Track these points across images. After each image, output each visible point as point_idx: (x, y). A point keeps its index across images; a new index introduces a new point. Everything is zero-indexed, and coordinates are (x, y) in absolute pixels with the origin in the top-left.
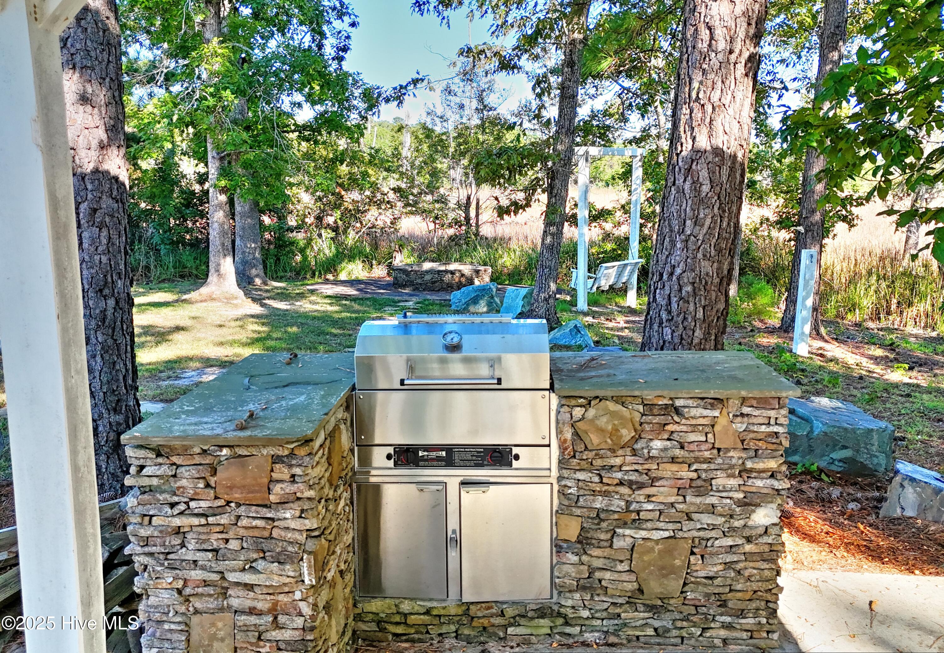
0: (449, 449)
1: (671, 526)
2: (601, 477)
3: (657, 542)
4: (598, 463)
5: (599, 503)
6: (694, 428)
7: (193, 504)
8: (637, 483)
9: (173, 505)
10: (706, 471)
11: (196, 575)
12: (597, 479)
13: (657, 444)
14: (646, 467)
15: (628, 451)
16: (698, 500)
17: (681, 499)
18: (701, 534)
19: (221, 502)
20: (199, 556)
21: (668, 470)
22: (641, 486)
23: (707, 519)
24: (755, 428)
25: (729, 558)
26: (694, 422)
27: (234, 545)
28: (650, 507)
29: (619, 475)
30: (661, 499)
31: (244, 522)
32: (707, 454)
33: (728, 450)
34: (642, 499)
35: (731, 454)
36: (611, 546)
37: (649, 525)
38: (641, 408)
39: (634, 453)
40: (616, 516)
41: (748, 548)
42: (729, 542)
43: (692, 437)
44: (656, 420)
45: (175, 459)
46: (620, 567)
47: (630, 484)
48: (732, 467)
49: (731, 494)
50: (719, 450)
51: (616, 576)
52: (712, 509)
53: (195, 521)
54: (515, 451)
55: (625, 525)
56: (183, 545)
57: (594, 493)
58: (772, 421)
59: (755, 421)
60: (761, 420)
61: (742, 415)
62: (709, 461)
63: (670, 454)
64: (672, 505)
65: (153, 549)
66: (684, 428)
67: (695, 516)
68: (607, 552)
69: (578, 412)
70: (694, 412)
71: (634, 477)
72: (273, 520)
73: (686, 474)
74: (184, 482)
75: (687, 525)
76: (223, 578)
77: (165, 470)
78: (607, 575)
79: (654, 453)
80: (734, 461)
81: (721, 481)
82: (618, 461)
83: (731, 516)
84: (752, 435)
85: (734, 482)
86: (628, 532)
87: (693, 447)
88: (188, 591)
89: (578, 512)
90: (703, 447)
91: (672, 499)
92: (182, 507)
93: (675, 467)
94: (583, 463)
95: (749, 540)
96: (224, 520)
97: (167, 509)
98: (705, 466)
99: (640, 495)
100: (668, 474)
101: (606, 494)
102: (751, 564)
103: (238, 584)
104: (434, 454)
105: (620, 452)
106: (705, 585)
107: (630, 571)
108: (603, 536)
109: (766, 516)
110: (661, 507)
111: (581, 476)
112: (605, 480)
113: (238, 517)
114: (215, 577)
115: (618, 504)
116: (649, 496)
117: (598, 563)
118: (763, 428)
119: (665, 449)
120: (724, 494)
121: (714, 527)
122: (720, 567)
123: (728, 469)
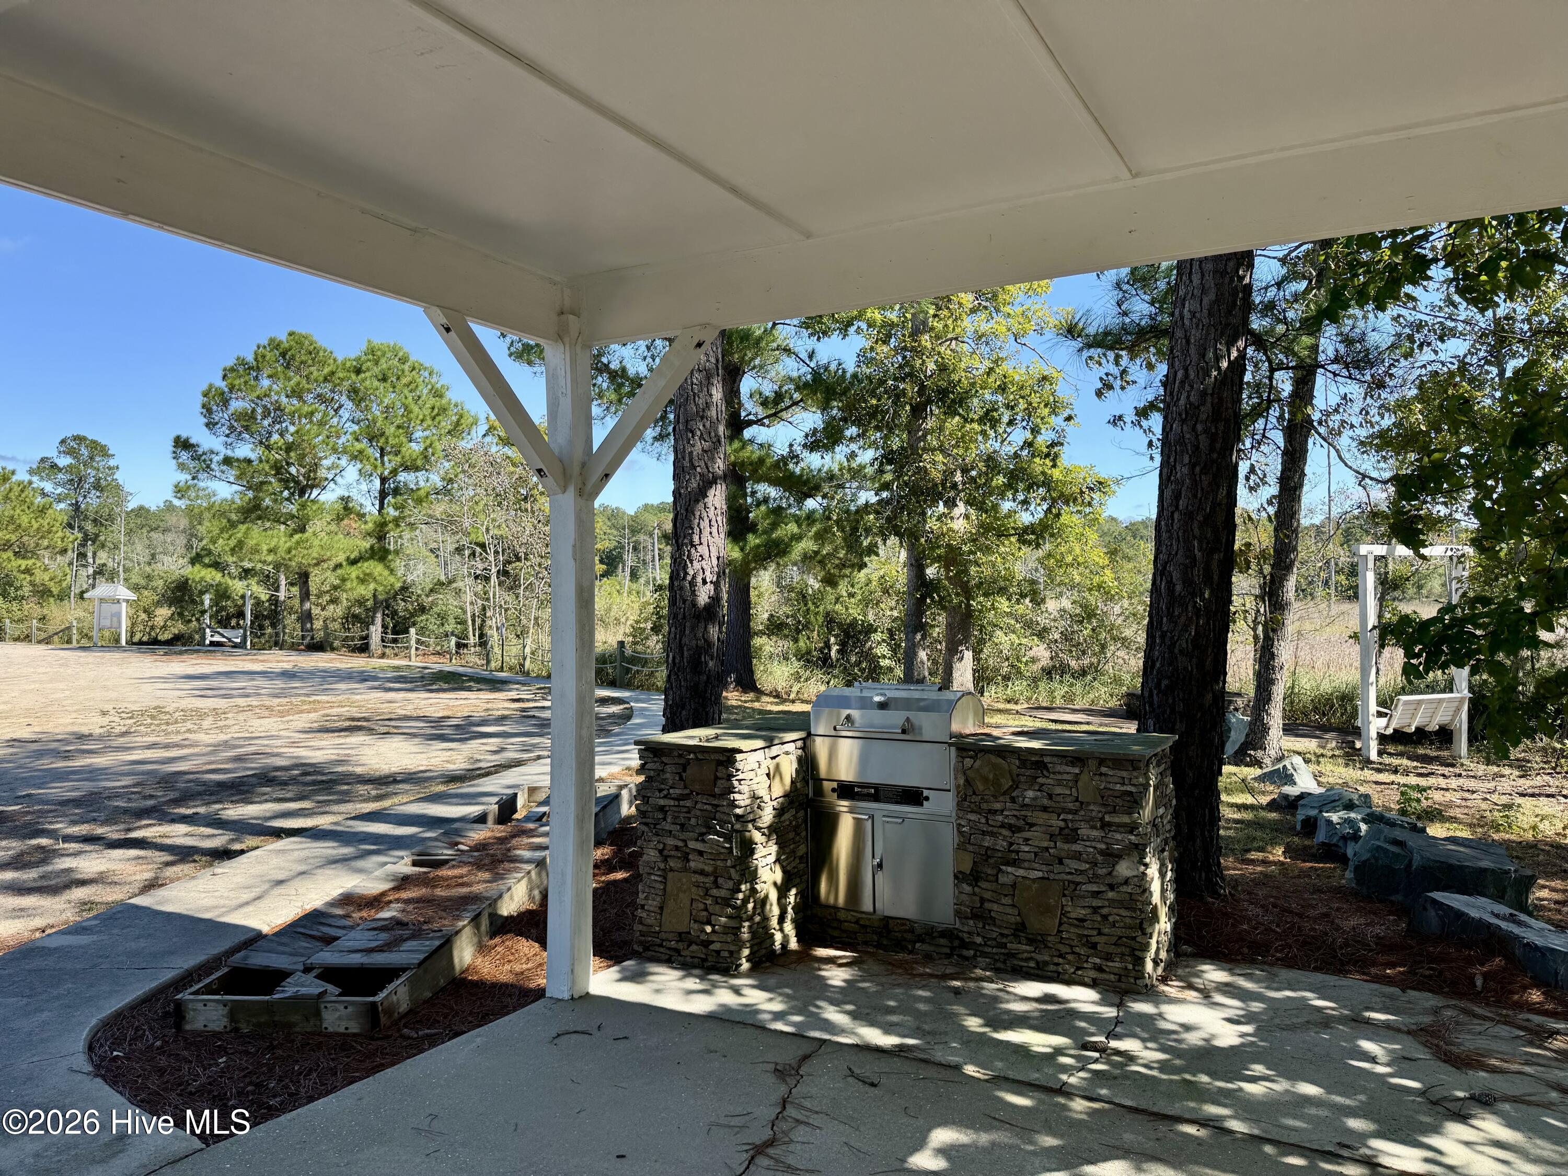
0: (877, 787)
1: (1044, 868)
2: (987, 820)
3: (1034, 880)
4: (984, 806)
5: (988, 842)
6: (1060, 783)
7: (671, 791)
8: (1015, 826)
9: (660, 791)
10: (1072, 821)
11: (671, 842)
12: (983, 821)
13: (1030, 794)
14: (1023, 813)
15: (1007, 798)
16: (1066, 846)
17: (1052, 844)
18: (1069, 877)
19: (687, 791)
20: (673, 827)
21: (1040, 817)
22: (1020, 830)
23: (1074, 865)
24: (1111, 786)
25: (1096, 903)
26: (1059, 777)
27: (693, 821)
28: (1027, 849)
29: (1000, 818)
30: (1036, 843)
31: (699, 806)
32: (1070, 805)
33: (1088, 804)
34: (1021, 841)
35: (1092, 807)
36: (997, 881)
37: (1026, 865)
38: (1017, 762)
39: (1013, 800)
40: (1000, 855)
41: (1111, 895)
42: (1095, 888)
43: (1058, 790)
44: (1028, 773)
45: (664, 759)
46: (1004, 901)
47: (1010, 827)
48: (1092, 819)
49: (1093, 844)
50: (1082, 803)
51: (1001, 909)
52: (1077, 856)
53: (672, 803)
54: (926, 793)
55: (1008, 864)
56: (664, 819)
57: (984, 833)
58: (1127, 782)
59: (1110, 779)
60: (1116, 780)
61: (1101, 774)
62: (1075, 812)
63: (1039, 802)
64: (1047, 849)
65: (648, 820)
66: (1051, 781)
67: (1066, 861)
68: (993, 886)
69: (968, 762)
70: (1059, 768)
71: (1012, 821)
72: (717, 806)
73: (1056, 823)
74: (668, 775)
75: (1057, 868)
76: (686, 845)
77: (657, 766)
78: (995, 907)
79: (1027, 801)
80: (1094, 814)
81: (1084, 831)
82: (998, 806)
83: (1096, 865)
84: (1110, 793)
85: (1095, 833)
86: (1010, 869)
87: (1060, 799)
88: (666, 853)
89: (971, 848)
90: (1068, 800)
91: (1045, 844)
92: (665, 792)
93: (1045, 816)
94: (972, 806)
95: (1112, 887)
96: (688, 803)
97: (657, 794)
98: (1070, 817)
99: (1018, 837)
100: (1041, 822)
101: (992, 834)
102: (1115, 911)
103: (694, 850)
104: (866, 791)
105: (1001, 798)
106: (1077, 926)
107: (1013, 906)
108: (989, 871)
109: (1127, 868)
110: (1036, 850)
111: (973, 817)
112: (990, 822)
113: (696, 802)
114: (680, 844)
115: (1002, 844)
116: (1028, 840)
117: (988, 895)
118: (1118, 787)
119: (1035, 799)
120: (1088, 843)
121: (1082, 872)
122: (1088, 911)
123: (1089, 820)
